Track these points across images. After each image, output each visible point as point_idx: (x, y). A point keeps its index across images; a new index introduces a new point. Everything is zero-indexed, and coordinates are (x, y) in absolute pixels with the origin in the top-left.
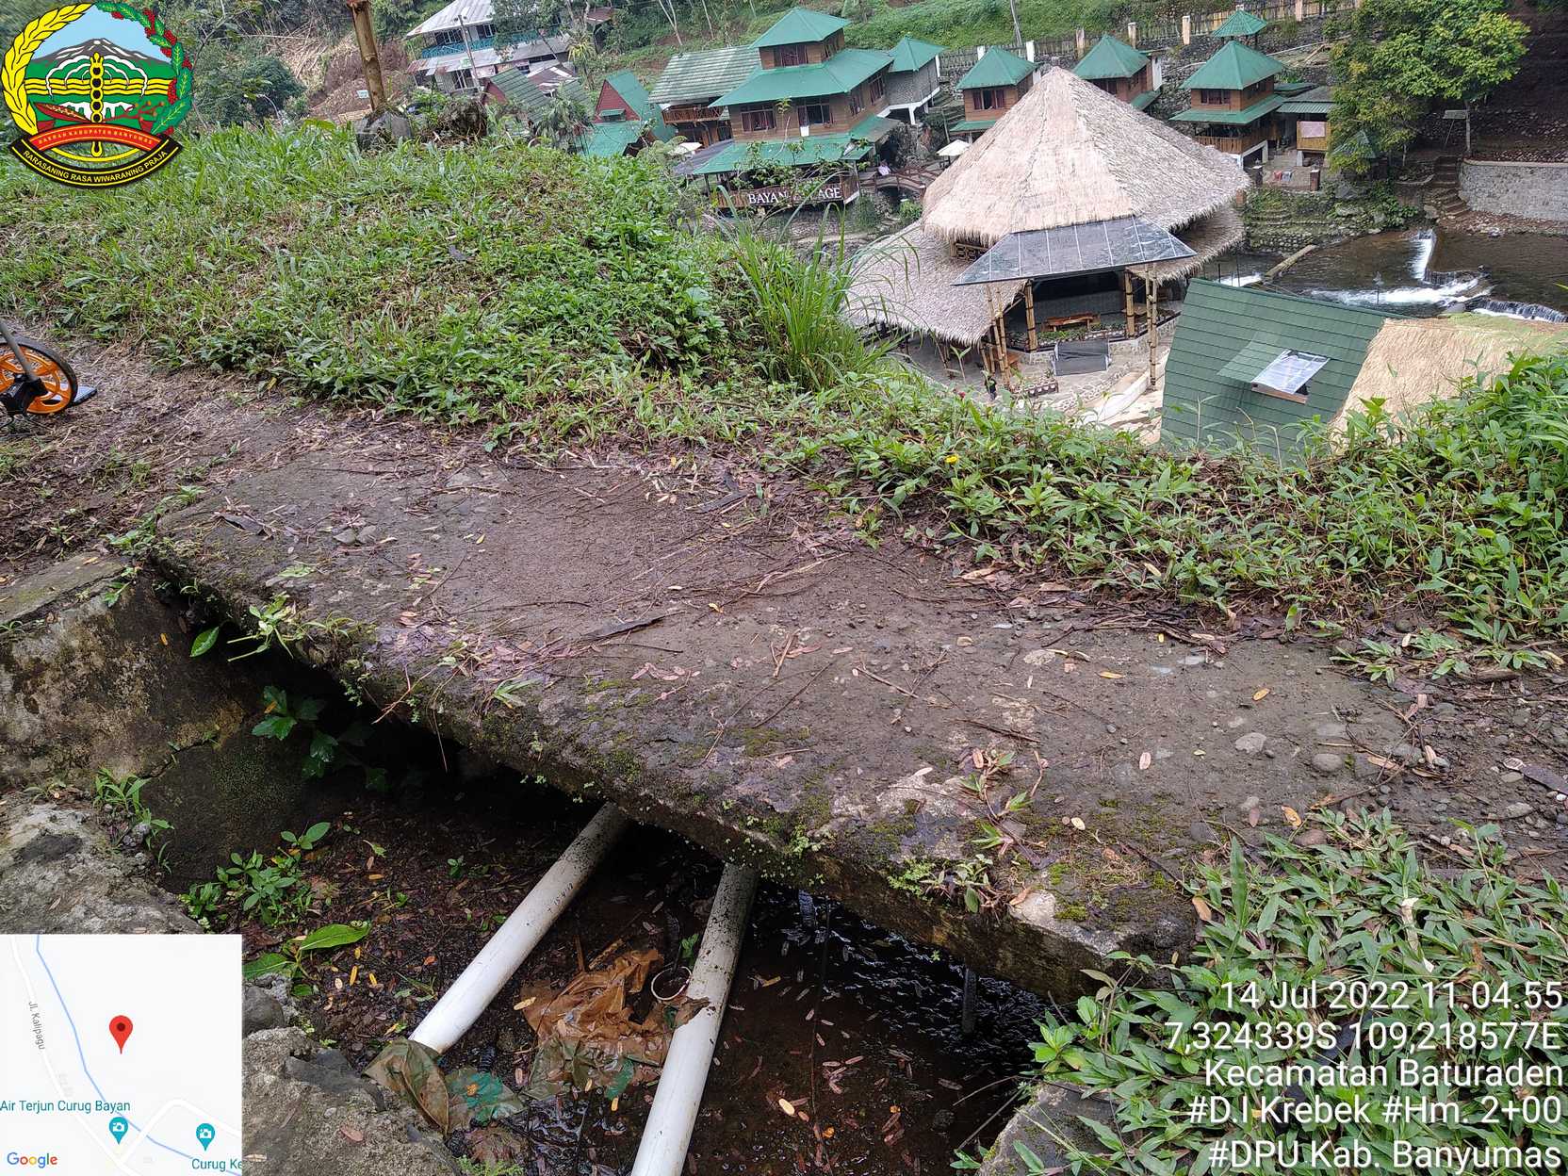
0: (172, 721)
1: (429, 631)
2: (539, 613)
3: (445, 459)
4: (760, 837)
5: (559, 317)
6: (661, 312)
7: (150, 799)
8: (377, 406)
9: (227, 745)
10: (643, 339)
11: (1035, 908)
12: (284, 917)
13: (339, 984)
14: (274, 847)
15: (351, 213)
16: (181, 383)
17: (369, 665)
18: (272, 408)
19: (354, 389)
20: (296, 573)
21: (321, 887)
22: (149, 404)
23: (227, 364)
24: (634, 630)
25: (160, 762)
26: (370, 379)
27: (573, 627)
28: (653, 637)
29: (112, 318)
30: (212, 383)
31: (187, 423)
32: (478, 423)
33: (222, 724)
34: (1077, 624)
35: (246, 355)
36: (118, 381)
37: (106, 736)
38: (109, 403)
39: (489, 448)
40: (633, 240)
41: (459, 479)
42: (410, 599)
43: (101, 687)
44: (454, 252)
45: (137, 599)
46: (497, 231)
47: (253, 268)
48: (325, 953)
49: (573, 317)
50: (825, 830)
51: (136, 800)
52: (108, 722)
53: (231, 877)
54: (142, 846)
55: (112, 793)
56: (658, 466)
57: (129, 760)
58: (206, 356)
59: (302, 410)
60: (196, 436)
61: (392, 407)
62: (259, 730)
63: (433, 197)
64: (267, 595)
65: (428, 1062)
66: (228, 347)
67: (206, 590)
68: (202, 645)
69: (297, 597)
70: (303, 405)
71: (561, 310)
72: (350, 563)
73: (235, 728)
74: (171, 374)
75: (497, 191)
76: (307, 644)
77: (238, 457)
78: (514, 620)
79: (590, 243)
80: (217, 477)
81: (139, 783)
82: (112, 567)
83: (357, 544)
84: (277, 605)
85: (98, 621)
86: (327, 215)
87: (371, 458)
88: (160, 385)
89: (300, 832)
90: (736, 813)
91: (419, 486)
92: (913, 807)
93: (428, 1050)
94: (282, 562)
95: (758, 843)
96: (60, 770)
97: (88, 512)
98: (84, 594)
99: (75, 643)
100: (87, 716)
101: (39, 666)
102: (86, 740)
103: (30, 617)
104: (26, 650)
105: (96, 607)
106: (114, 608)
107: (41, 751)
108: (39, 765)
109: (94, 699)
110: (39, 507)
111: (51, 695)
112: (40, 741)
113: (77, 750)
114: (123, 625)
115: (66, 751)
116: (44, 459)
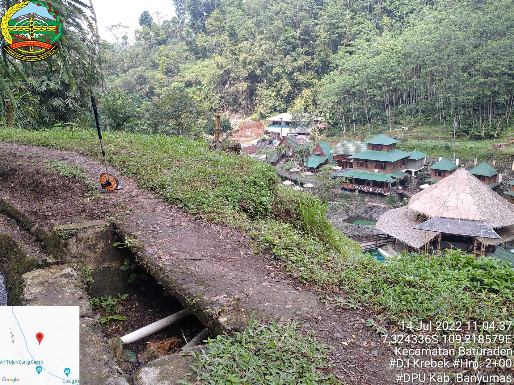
0: (104, 260)
1: (157, 250)
2: (180, 253)
3: (183, 219)
4: (189, 300)
5: (227, 196)
6: (252, 200)
7: (93, 275)
8: (177, 205)
9: (114, 270)
10: (245, 206)
11: (222, 320)
12: (110, 311)
13: (114, 327)
14: (115, 296)
15: (196, 162)
16: (141, 191)
17: (142, 254)
18: (156, 201)
19: (173, 200)
20: (139, 233)
21: (121, 308)
22: (132, 193)
23: (152, 189)
24: (194, 260)
25: (98, 268)
26: (178, 199)
27: (183, 256)
28: (197, 262)
29: (133, 173)
30: (147, 192)
31: (137, 199)
32: (195, 213)
33: (114, 265)
34: (279, 280)
35: (156, 188)
36: (128, 187)
37: (90, 259)
38: (123, 191)
39: (193, 219)
40: (255, 183)
41: (183, 224)
42: (157, 244)
43: (92, 248)
44: (212, 176)
45: (107, 231)
46: (225, 174)
47: (168, 170)
48: (115, 320)
49: (230, 197)
50: (198, 300)
51: (90, 274)
52: (92, 256)
53: (104, 300)
54: (87, 284)
55: (86, 271)
56: (225, 231)
57: (92, 265)
58: (148, 186)
59: (162, 202)
60: (137, 202)
61: (179, 206)
62: (122, 267)
63: (216, 163)
64: (130, 236)
65: (121, 344)
66: (153, 185)
67: (120, 232)
68: (116, 244)
69: (135, 238)
70: (163, 202)
71: (227, 194)
72: (150, 234)
73: (117, 267)
74: (140, 188)
75: (231, 165)
76: (133, 247)
77: (143, 208)
78: (174, 252)
79: (245, 182)
80: (136, 211)
81: (92, 271)
82: (105, 223)
83: (154, 231)
84: (131, 238)
85: (97, 233)
86: (190, 162)
87: (168, 216)
88: (136, 190)
89: (122, 294)
90: (186, 294)
91: (175, 223)
92: (217, 300)
93: (122, 341)
94: (137, 231)
95: (187, 301)
96: (78, 262)
97: (107, 212)
98: (97, 227)
99: (91, 236)
100: (87, 253)
101: (82, 239)
102: (85, 258)
103: (85, 228)
104: (81, 235)
105: (98, 230)
106: (102, 231)
107: (76, 257)
108: (74, 260)
109: (90, 250)
110: (99, 208)
111: (82, 246)
112: (76, 255)
113: (83, 259)
114: (102, 236)
115: (80, 258)
116: (105, 199)
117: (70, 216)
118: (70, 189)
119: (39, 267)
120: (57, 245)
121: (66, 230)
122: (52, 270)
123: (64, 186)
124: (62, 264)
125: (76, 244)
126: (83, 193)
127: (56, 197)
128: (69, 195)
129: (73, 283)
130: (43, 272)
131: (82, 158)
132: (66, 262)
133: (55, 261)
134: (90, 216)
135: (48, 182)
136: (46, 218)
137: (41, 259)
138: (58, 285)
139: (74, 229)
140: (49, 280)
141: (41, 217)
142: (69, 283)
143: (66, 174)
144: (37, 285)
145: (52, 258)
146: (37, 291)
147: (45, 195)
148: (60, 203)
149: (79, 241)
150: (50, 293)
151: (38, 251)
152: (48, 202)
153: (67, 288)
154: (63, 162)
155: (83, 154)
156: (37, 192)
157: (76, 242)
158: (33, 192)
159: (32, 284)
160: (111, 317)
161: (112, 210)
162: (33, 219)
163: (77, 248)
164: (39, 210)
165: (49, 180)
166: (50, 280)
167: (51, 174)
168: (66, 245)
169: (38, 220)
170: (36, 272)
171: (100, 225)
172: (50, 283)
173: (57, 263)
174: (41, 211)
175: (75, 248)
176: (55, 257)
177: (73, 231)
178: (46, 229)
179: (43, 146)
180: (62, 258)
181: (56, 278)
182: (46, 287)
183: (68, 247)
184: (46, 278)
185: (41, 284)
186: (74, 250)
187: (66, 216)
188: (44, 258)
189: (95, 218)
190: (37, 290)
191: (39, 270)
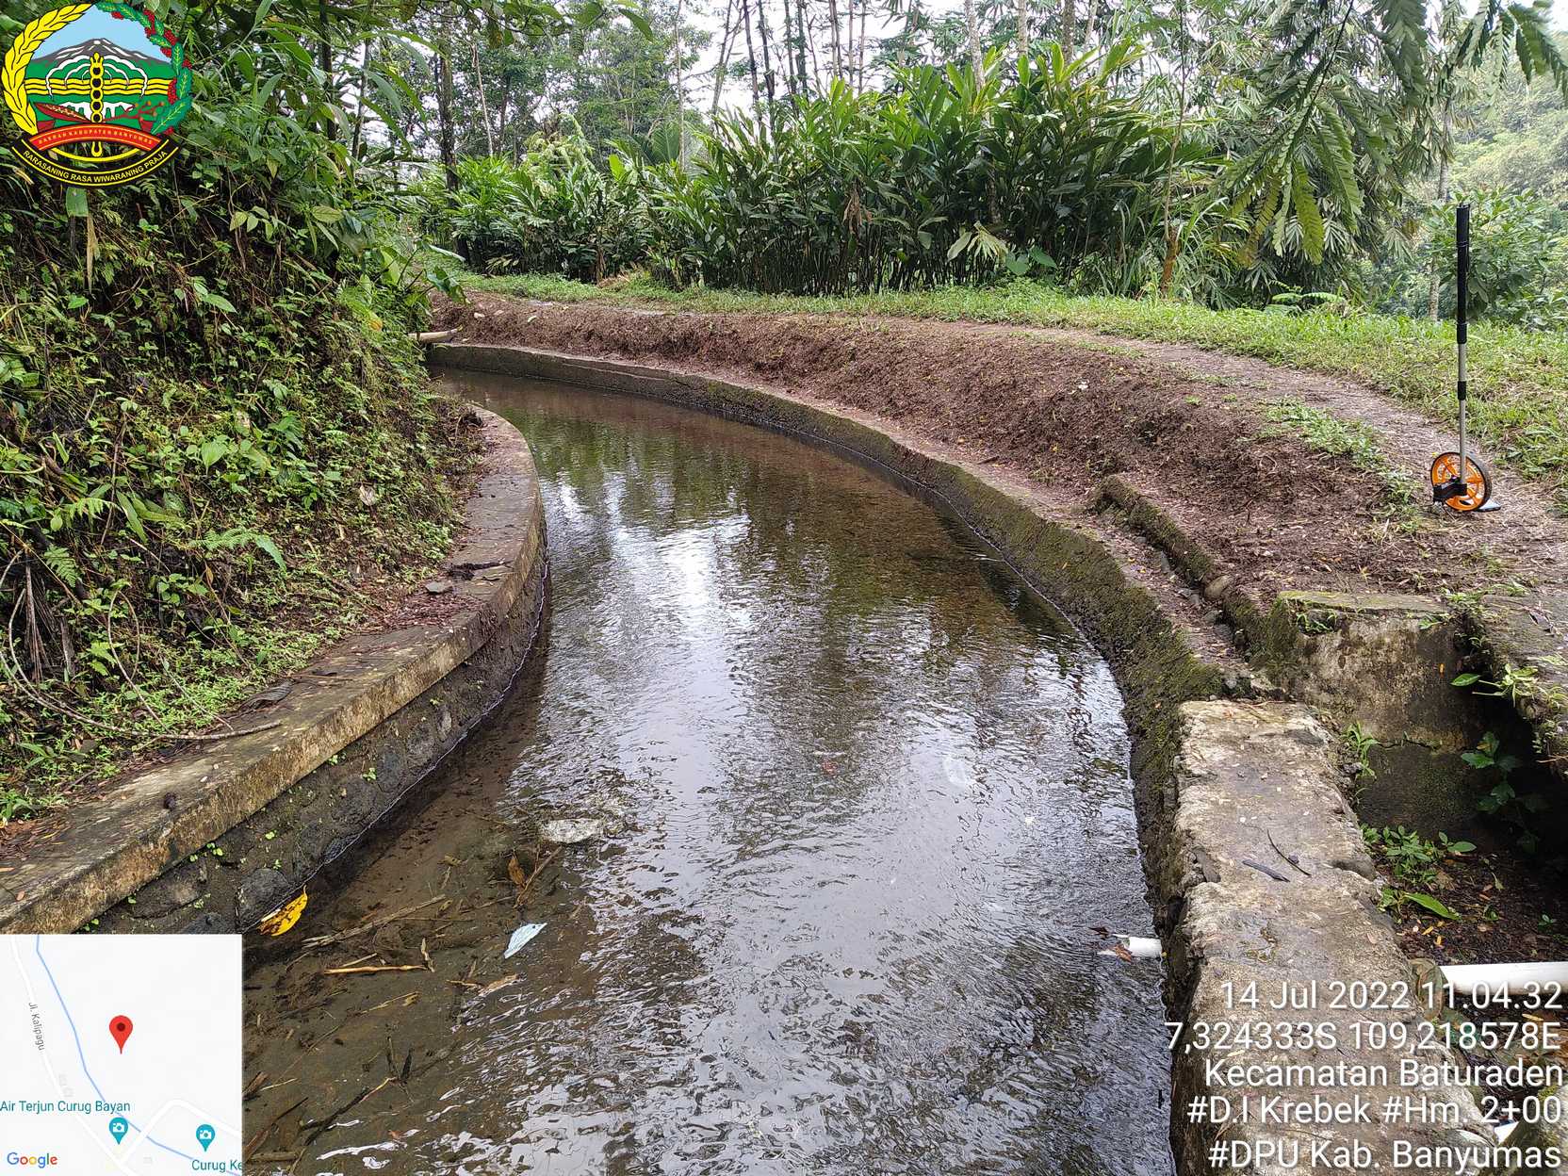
0: (1415, 720)
7: (1374, 755)
9: (1440, 758)
12: (1407, 875)
13: (1416, 929)
14: (1428, 836)
17: (1560, 729)
20: (1553, 661)
21: (1443, 879)
22: (1531, 530)
25: (1393, 741)
29: (1545, 465)
31: (1548, 551)
33: (1443, 742)
36: (1520, 507)
37: (1371, 705)
38: (1504, 519)
43: (1386, 675)
45: (1440, 635)
48: (1422, 910)
51: (1365, 750)
52: (1378, 697)
53: (1391, 837)
54: (1352, 776)
55: (1355, 739)
57: (1375, 727)
60: (1549, 561)
62: (1466, 756)
64: (1523, 664)
67: (1486, 646)
68: (1464, 681)
69: (1541, 674)
73: (1452, 750)
76: (1530, 701)
80: (1544, 590)
81: (1373, 742)
82: (1436, 609)
84: (1527, 673)
85: (1409, 635)
88: (1547, 520)
89: (1453, 839)
93: (1445, 979)
94: (1547, 652)
96: (1334, 707)
97: (1445, 576)
98: (1410, 615)
99: (1387, 640)
100: (1368, 686)
101: (1359, 642)
102: (1359, 700)
103: (1372, 612)
104: (1358, 629)
105: (1413, 626)
106: (1423, 632)
107: (1331, 691)
108: (1325, 697)
109: (1378, 679)
110: (1416, 561)
111: (1356, 662)
112: (1334, 685)
113: (1351, 702)
114: (1422, 645)
115: (1344, 699)
116: (1438, 535)
117: (1325, 570)
118: (1331, 489)
119: (1227, 693)
120: (1285, 645)
121: (1316, 606)
122: (1260, 712)
123: (1315, 479)
124: (1288, 700)
125: (1340, 653)
126: (1368, 507)
127: (1286, 507)
128: (1327, 507)
129: (1317, 762)
130: (1236, 710)
131: (1370, 403)
132: (1301, 698)
133: (1272, 688)
134: (1387, 579)
135: (1269, 461)
136: (1254, 562)
137: (1234, 675)
138: (1275, 758)
139: (1340, 609)
140: (1252, 736)
141: (1242, 557)
142: (1306, 759)
143: (1322, 442)
144: (1218, 741)
145: (1265, 679)
146: (1217, 758)
147: (1256, 499)
148: (1298, 528)
149: (1349, 645)
150: (1254, 772)
151: (1224, 652)
152: (1262, 519)
153: (1300, 773)
154: (1314, 408)
155: (1373, 388)
156: (1235, 487)
157: (1340, 647)
158: (1223, 486)
159: (1206, 735)
160: (1408, 896)
161: (1459, 570)
162: (1219, 560)
163: (1342, 665)
164: (1236, 537)
165: (1273, 456)
166: (1254, 739)
167: (1280, 440)
168: (1311, 650)
169: (1231, 565)
170: (1218, 707)
171: (1421, 612)
172: (1253, 746)
173: (1276, 696)
174: (1242, 542)
175: (1334, 663)
176: (1272, 678)
177: (1337, 613)
178: (1255, 594)
179: (1256, 355)
180: (1291, 684)
181: (1271, 736)
182: (1241, 752)
183: (1314, 658)
184: (1244, 730)
185: (1228, 741)
186: (1331, 669)
187: (1313, 565)
188: (1244, 673)
189: (1400, 588)
190: (1218, 754)
191: (1226, 702)
